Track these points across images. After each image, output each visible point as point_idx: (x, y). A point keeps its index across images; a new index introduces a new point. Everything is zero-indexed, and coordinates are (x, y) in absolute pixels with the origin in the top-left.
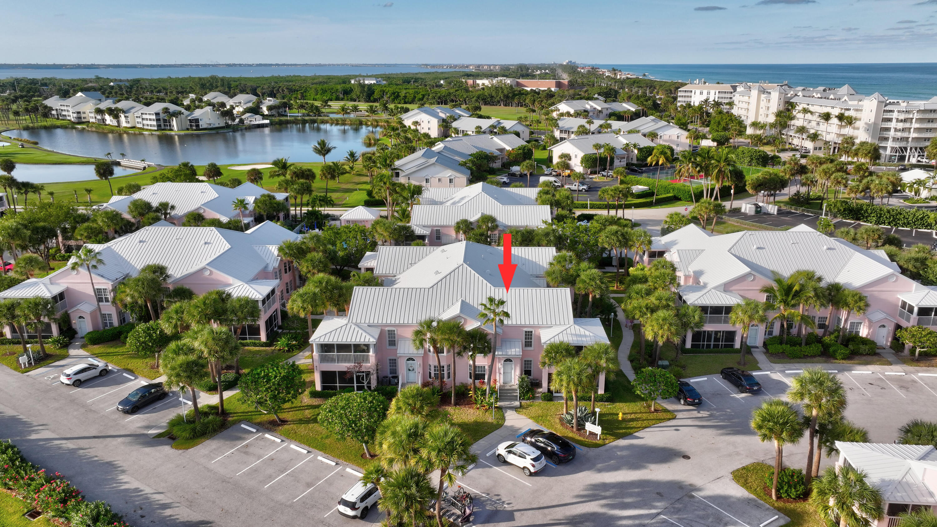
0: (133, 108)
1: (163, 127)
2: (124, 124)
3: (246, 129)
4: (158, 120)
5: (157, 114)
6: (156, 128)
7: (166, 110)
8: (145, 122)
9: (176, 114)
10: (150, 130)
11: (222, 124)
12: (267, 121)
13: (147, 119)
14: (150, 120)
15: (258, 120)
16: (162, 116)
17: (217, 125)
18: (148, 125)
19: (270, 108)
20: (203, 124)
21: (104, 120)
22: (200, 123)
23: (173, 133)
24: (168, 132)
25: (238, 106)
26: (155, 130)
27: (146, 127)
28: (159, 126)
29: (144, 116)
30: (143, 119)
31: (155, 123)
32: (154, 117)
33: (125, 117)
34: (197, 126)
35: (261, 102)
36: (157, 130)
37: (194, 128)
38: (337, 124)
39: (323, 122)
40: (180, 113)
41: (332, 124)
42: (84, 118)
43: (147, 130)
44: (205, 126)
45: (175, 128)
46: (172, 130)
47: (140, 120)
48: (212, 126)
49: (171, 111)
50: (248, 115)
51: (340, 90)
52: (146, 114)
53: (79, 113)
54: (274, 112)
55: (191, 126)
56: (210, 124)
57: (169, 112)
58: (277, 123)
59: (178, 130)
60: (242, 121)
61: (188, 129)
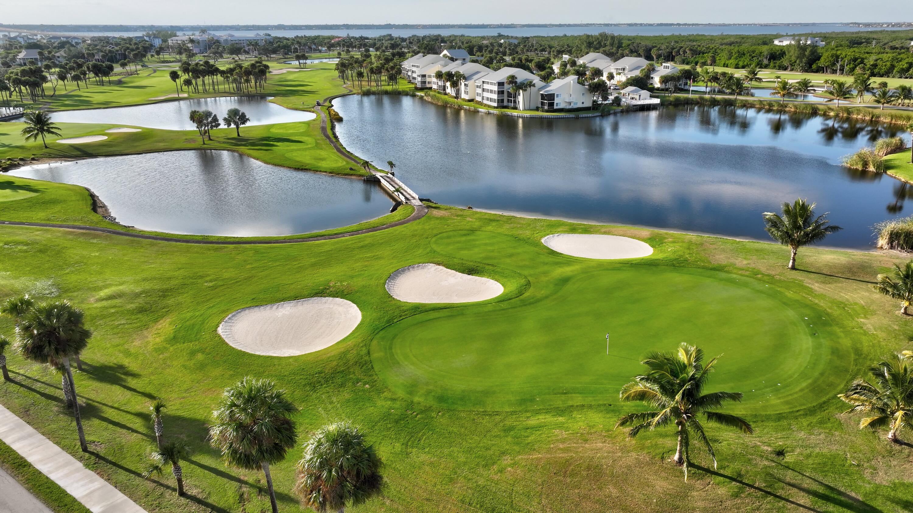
0: (477, 73)
1: (505, 103)
2: (463, 96)
3: (622, 112)
4: (500, 93)
5: (500, 84)
6: (495, 105)
7: (512, 79)
8: (486, 95)
9: (526, 86)
10: (489, 106)
11: (588, 104)
12: (657, 101)
13: (488, 91)
14: (491, 91)
15: (645, 98)
16: (507, 87)
17: (580, 105)
18: (488, 99)
19: (665, 80)
20: (560, 102)
21: (444, 88)
22: (556, 101)
23: (515, 113)
24: (509, 112)
25: (620, 74)
26: (495, 107)
27: (485, 102)
28: (500, 101)
29: (486, 86)
30: (483, 90)
31: (495, 96)
32: (495, 88)
33: (465, 84)
34: (551, 105)
35: (654, 70)
36: (497, 108)
37: (546, 107)
38: (769, 111)
39: (746, 106)
40: (531, 84)
41: (759, 110)
42: (429, 83)
43: (486, 105)
44: (562, 106)
45: (521, 106)
46: (515, 108)
47: (479, 91)
48: (573, 106)
49: (519, 80)
50: (630, 88)
51: (765, 53)
52: (488, 83)
53: (424, 76)
54: (670, 85)
55: (543, 104)
56: (570, 103)
57: (516, 82)
58: (670, 103)
59: (525, 109)
60: (617, 101)
61: (537, 109)
